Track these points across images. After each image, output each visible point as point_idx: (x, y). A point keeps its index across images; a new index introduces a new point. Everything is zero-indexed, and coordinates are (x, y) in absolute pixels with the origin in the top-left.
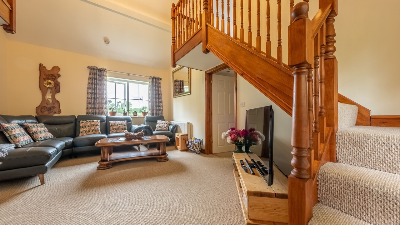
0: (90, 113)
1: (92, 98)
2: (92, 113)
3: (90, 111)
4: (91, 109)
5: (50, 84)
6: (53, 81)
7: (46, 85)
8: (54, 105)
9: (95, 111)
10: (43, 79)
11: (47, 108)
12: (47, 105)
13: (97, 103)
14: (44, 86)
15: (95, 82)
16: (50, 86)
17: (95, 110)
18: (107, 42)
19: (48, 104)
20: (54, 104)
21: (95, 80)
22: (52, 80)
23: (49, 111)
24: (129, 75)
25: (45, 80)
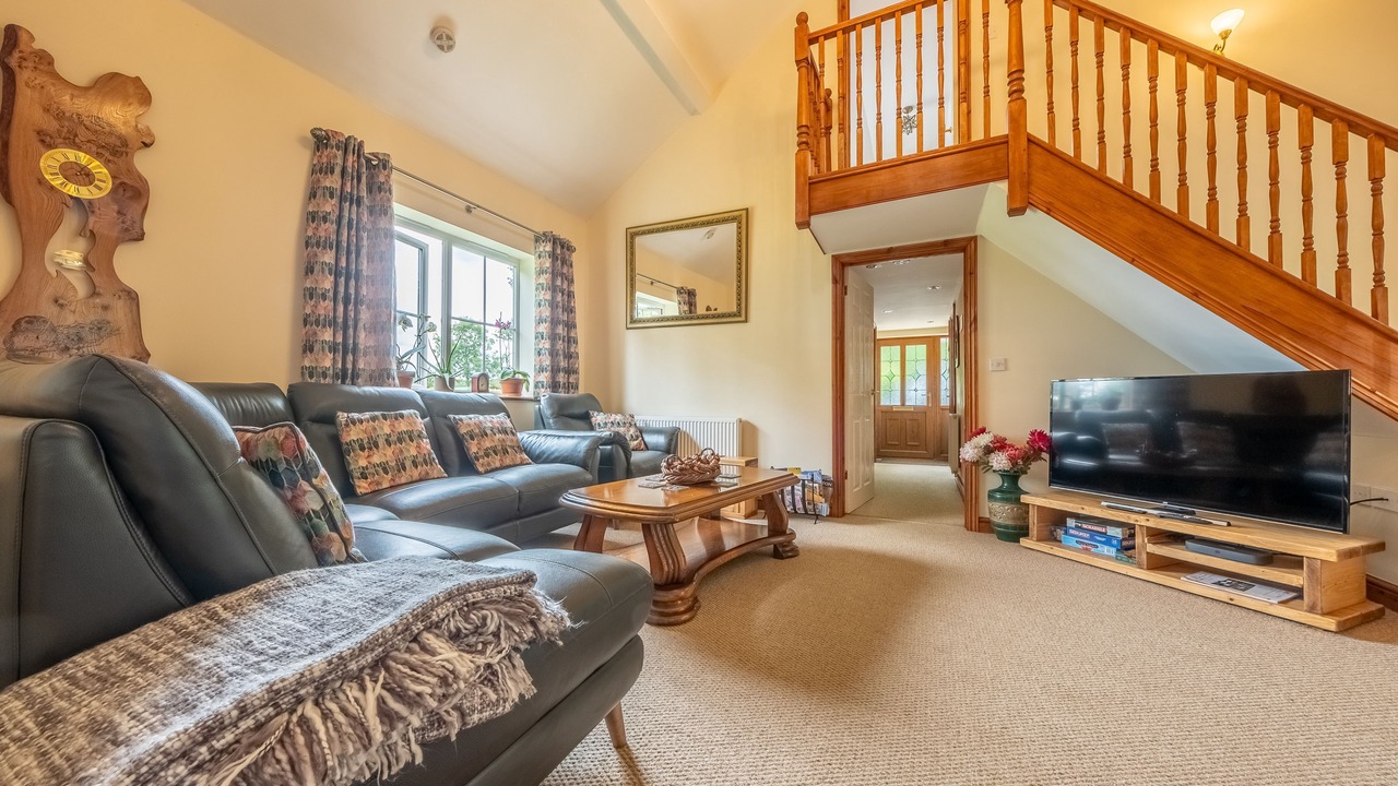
0: (324, 375)
1: (335, 299)
2: (336, 376)
3: (328, 363)
4: (331, 356)
5: (84, 176)
6: (107, 163)
7: (57, 182)
8: (109, 316)
9: (349, 366)
10: (34, 137)
11: (54, 330)
12: (54, 309)
13: (361, 325)
14: (41, 181)
15: (354, 217)
16: (85, 193)
17: (350, 358)
18: (445, 43)
19: (62, 306)
20: (105, 308)
21: (354, 207)
22: (98, 156)
23: (67, 349)
24: (469, 210)
25: (50, 147)
